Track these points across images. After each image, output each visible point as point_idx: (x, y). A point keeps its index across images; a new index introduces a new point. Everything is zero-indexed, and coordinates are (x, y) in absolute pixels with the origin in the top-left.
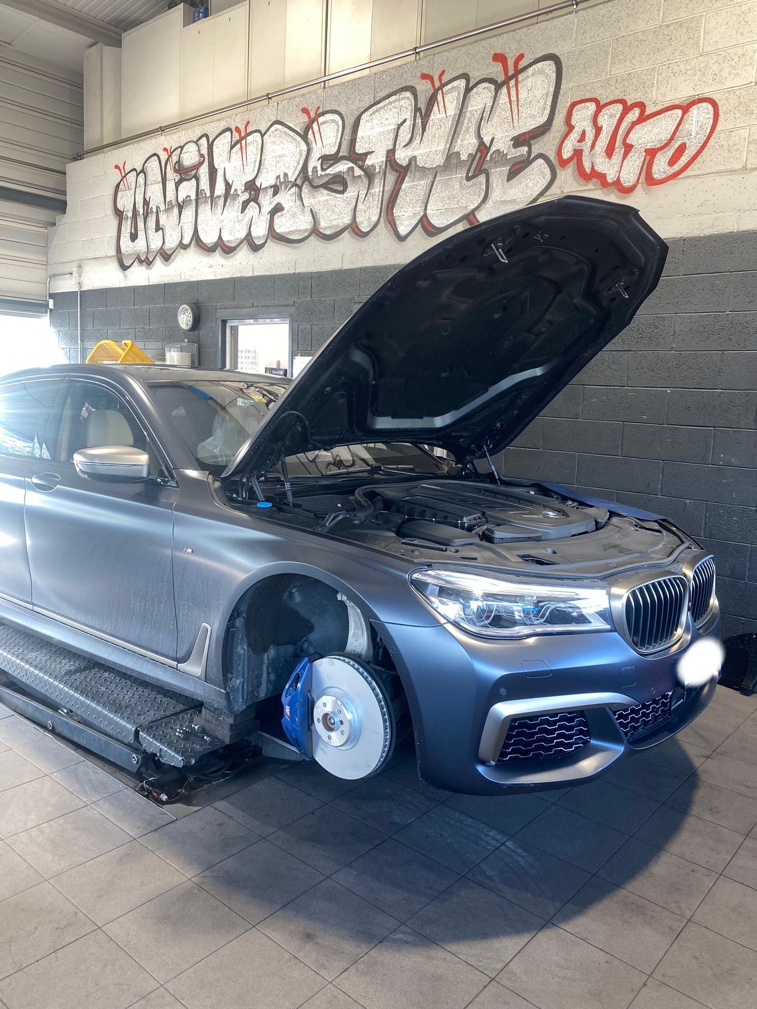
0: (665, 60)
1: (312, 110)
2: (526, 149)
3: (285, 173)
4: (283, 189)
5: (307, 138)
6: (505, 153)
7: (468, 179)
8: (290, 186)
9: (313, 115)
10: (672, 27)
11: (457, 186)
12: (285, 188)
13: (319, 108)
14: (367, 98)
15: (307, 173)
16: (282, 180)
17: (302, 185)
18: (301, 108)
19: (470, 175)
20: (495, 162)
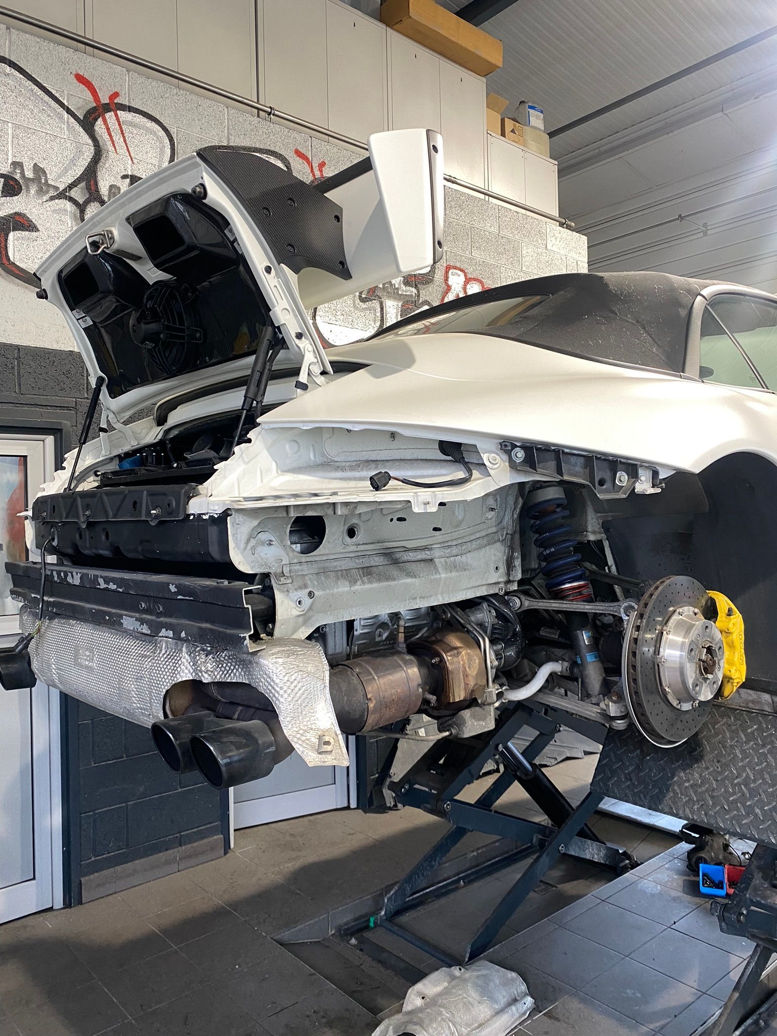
0: (503, 263)
1: (100, 89)
2: (414, 290)
3: (35, 165)
4: (32, 192)
5: (94, 131)
6: (397, 286)
7: (363, 300)
8: (52, 193)
9: (105, 100)
10: (504, 240)
11: (350, 302)
12: (40, 192)
13: (116, 95)
14: (214, 132)
15: (97, 190)
16: (29, 174)
17: (87, 202)
18: (74, 73)
19: (363, 296)
20: (388, 293)
